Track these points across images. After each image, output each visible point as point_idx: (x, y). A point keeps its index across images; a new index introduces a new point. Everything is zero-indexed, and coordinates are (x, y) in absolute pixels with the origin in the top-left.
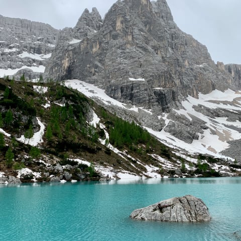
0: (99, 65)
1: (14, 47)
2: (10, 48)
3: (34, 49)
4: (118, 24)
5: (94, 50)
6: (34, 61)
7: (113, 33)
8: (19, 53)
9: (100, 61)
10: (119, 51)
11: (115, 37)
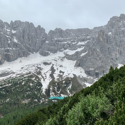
0: (85, 63)
1: (76, 41)
2: (75, 42)
3: (82, 40)
4: (90, 52)
5: (84, 59)
6: (82, 45)
7: (89, 55)
8: (77, 43)
9: (86, 62)
10: (90, 60)
11: (89, 56)
